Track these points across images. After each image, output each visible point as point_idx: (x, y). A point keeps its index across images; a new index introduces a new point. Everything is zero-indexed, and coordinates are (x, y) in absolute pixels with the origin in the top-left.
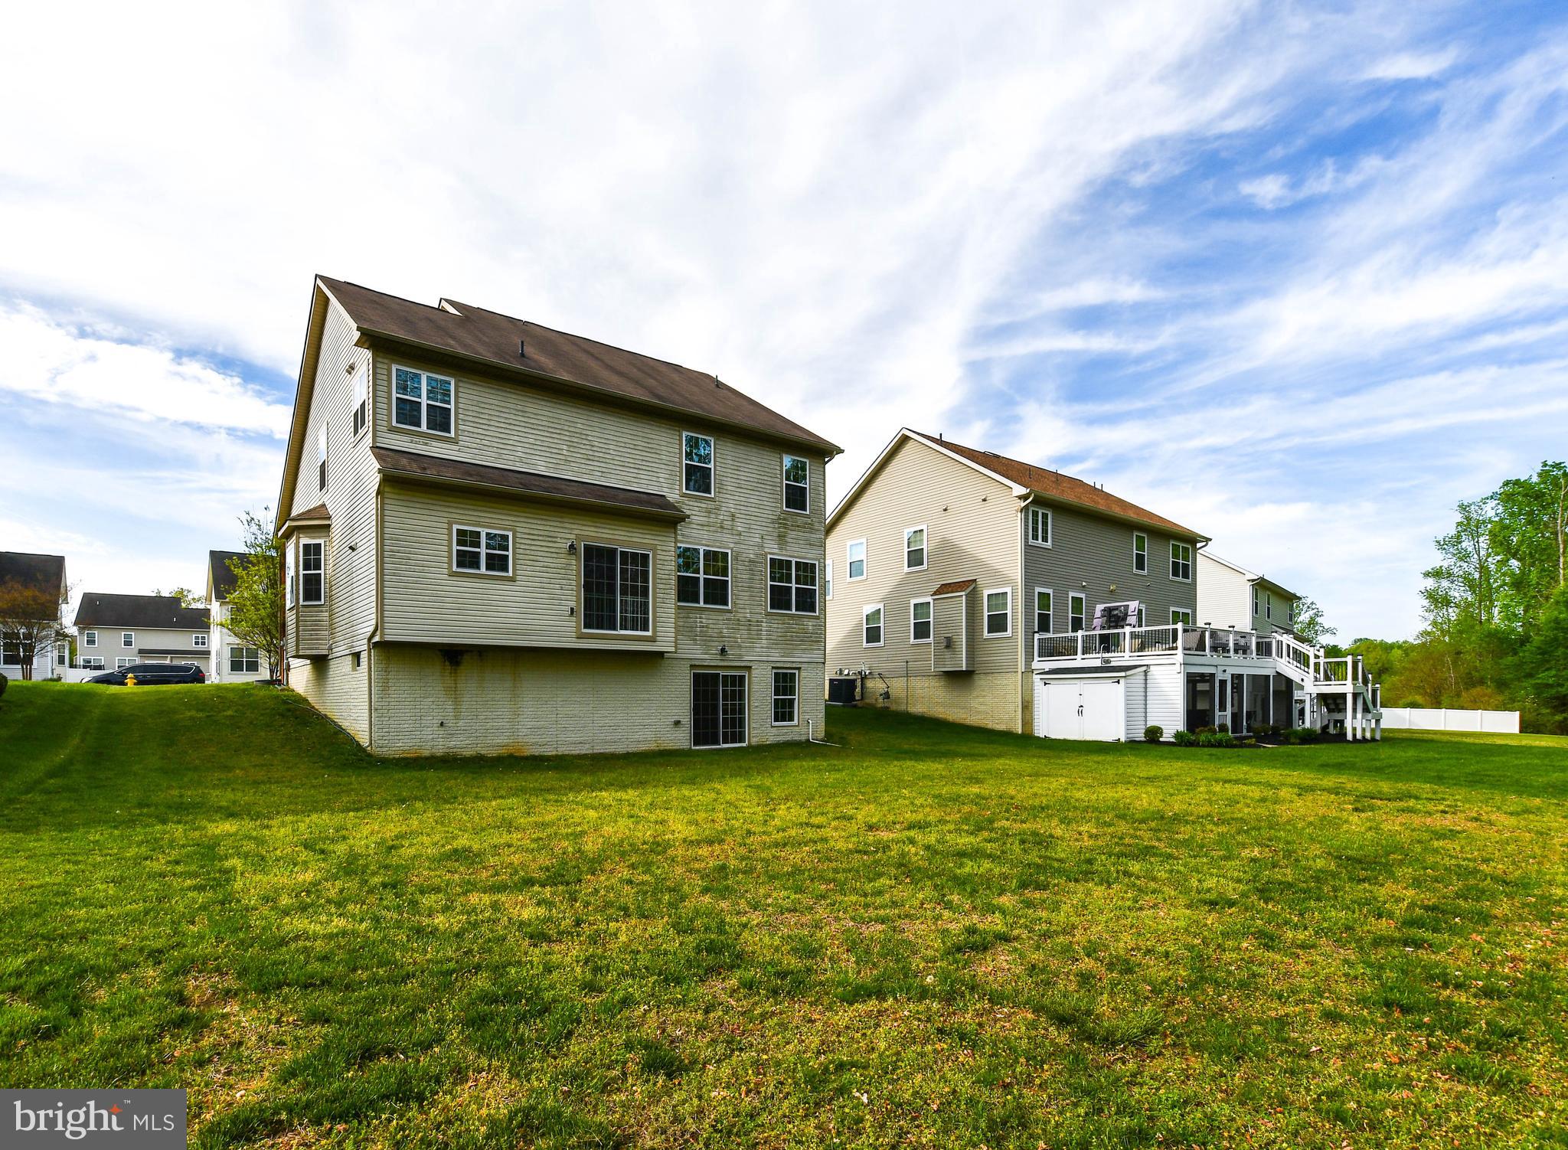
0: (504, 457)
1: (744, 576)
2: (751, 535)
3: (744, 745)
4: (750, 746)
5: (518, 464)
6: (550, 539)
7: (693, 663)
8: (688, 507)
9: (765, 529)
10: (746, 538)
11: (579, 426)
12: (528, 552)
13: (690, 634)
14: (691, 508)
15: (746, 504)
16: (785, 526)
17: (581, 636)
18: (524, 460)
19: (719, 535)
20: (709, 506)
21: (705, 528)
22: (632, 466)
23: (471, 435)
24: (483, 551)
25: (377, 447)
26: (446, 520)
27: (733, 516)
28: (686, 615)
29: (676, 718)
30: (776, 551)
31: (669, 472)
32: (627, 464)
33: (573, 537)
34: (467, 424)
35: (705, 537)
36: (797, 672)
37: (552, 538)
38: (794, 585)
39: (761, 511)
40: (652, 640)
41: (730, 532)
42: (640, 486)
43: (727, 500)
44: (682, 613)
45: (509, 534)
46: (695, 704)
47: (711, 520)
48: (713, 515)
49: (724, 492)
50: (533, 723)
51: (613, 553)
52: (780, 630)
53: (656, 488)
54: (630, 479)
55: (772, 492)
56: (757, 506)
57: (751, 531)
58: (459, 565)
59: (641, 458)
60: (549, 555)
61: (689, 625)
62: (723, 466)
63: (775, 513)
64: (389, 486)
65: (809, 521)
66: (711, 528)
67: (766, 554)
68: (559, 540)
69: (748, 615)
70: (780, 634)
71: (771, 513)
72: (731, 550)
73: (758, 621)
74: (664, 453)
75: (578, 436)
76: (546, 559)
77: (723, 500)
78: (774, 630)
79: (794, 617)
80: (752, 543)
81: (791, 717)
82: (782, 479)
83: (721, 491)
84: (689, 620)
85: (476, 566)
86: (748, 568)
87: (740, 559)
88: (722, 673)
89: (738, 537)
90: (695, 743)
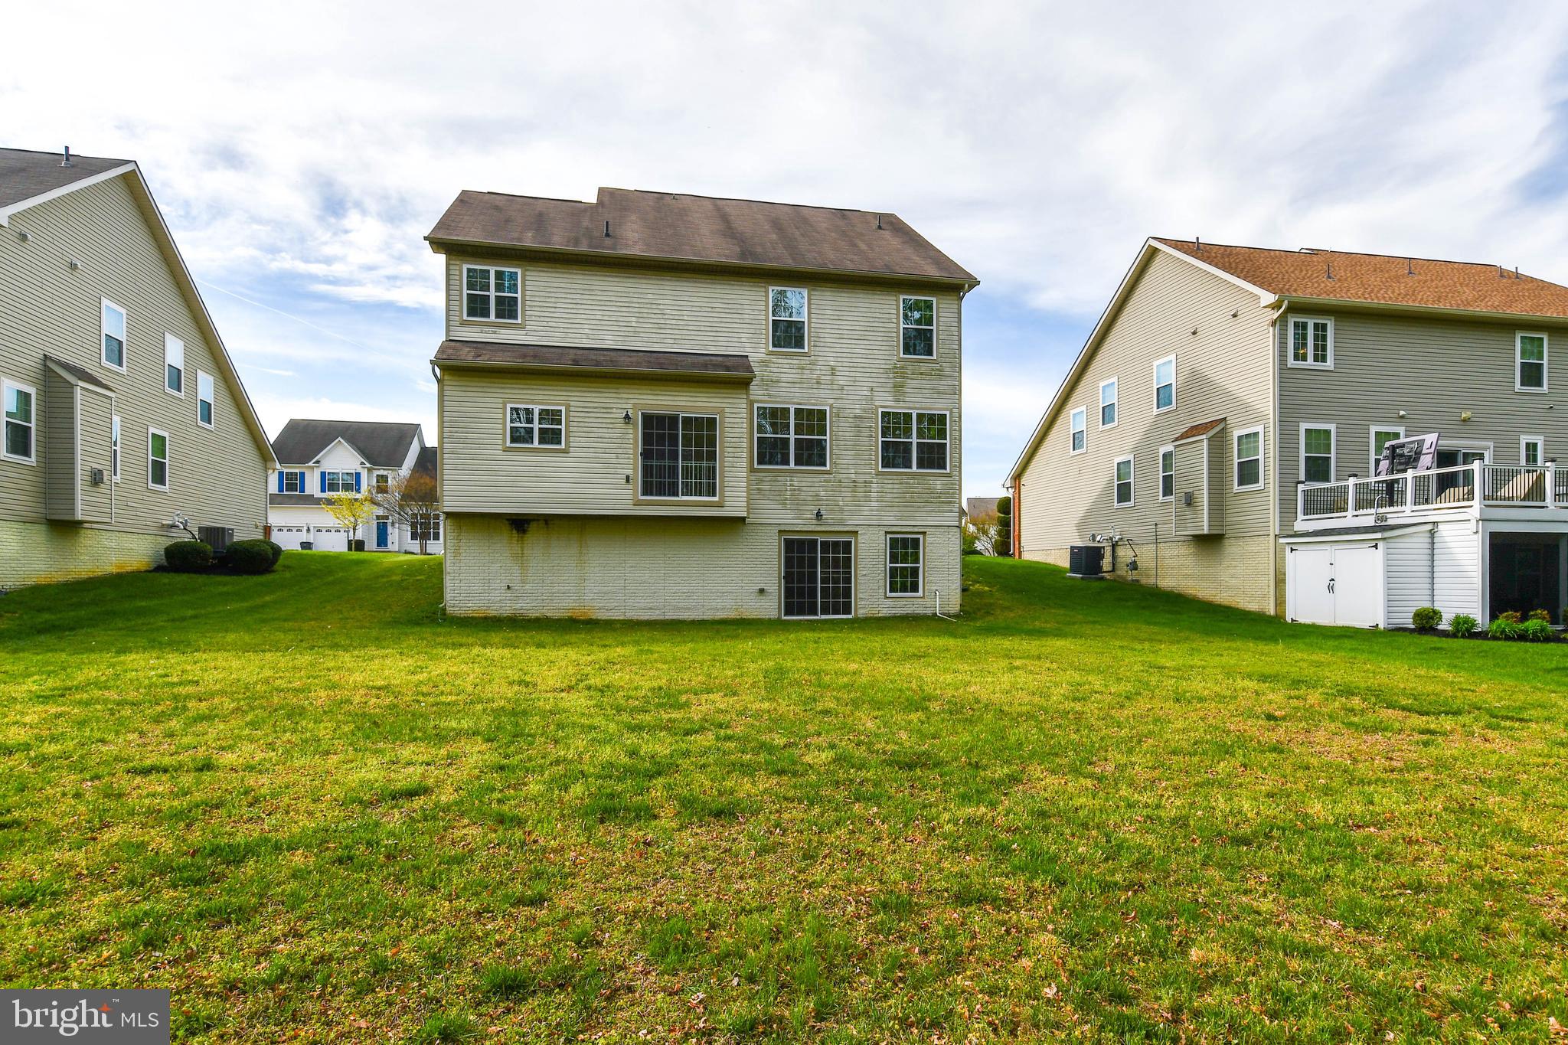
0: (571, 335)
1: (847, 434)
2: (858, 388)
3: (850, 616)
4: (856, 620)
5: (584, 341)
6: (605, 410)
7: (782, 529)
8: (776, 365)
9: (876, 380)
10: (850, 392)
11: (650, 296)
12: (582, 424)
13: (778, 498)
14: (780, 366)
15: (849, 355)
16: (904, 376)
17: (637, 504)
18: (591, 337)
19: (815, 391)
20: (803, 362)
21: (798, 385)
22: (709, 329)
23: (538, 319)
24: (536, 426)
25: (450, 340)
26: (501, 400)
27: (833, 369)
28: (774, 479)
29: (761, 586)
30: (891, 404)
31: (752, 331)
32: (702, 328)
33: (630, 406)
34: (533, 309)
35: (797, 395)
36: (921, 537)
37: (607, 410)
38: (915, 440)
39: (871, 361)
40: (720, 505)
41: (829, 387)
42: (718, 348)
43: (825, 354)
44: (768, 477)
45: (563, 409)
46: (786, 572)
47: (805, 376)
48: (808, 372)
49: (822, 344)
50: (599, 588)
51: (674, 419)
52: (895, 491)
53: (737, 349)
54: (706, 343)
55: (885, 339)
56: (864, 356)
57: (857, 384)
58: (513, 440)
59: (719, 320)
60: (604, 425)
61: (777, 488)
62: (820, 317)
63: (888, 362)
64: (450, 374)
65: (937, 367)
66: (805, 385)
67: (877, 407)
68: (614, 410)
69: (853, 476)
70: (896, 495)
71: (883, 362)
72: (831, 406)
73: (865, 482)
74: (747, 312)
75: (649, 306)
76: (601, 430)
77: (820, 354)
78: (888, 491)
79: (913, 475)
80: (858, 397)
81: (914, 587)
82: (898, 324)
83: (818, 344)
84: (777, 483)
85: (528, 441)
86: (852, 425)
87: (841, 415)
88: (820, 539)
89: (840, 392)
90: (788, 613)
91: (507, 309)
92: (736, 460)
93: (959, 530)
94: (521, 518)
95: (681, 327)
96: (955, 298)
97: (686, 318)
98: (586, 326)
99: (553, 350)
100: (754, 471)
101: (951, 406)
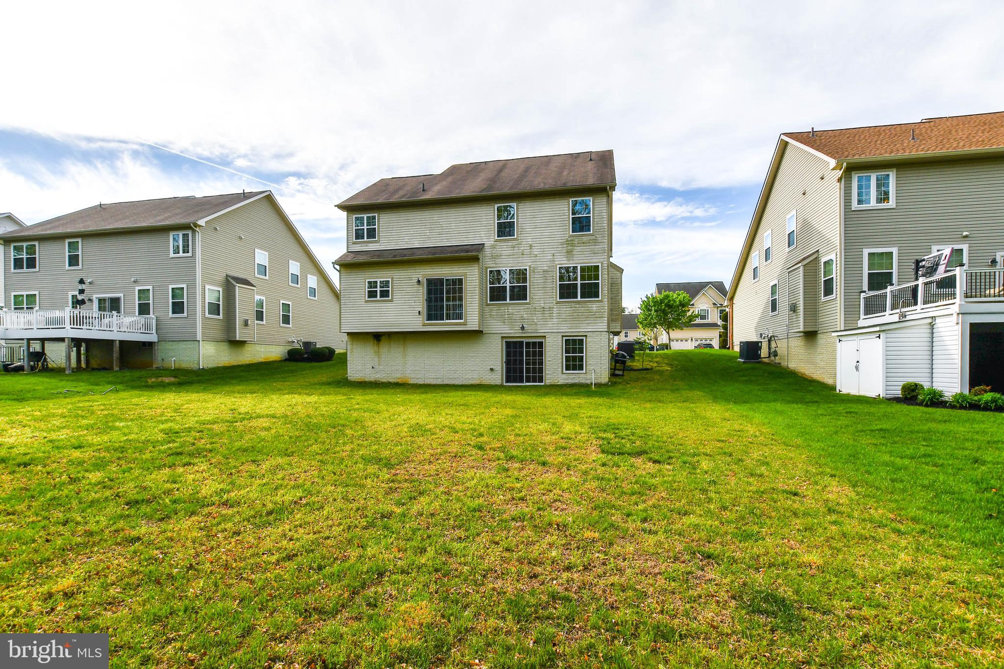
0: (399, 243)
1: (539, 281)
2: (545, 255)
3: (542, 384)
4: (546, 386)
5: (405, 245)
7: (504, 336)
8: (499, 247)
9: (556, 249)
10: (541, 258)
11: (436, 218)
12: (398, 287)
13: (501, 319)
14: (501, 247)
15: (540, 237)
16: (571, 244)
17: (424, 324)
18: (408, 243)
19: (521, 259)
20: (514, 244)
21: (511, 257)
22: (465, 232)
23: (385, 237)
24: (378, 289)
25: (347, 252)
26: (363, 278)
27: (531, 246)
28: (498, 308)
29: (492, 367)
30: (566, 262)
31: (487, 230)
32: (461, 232)
33: (420, 276)
34: (383, 232)
35: (511, 262)
36: (584, 338)
37: (410, 279)
38: (579, 282)
39: (552, 239)
40: (465, 324)
41: (529, 256)
42: (469, 241)
43: (526, 237)
44: (495, 308)
45: (390, 280)
46: (507, 359)
47: (515, 251)
48: (517, 249)
49: (524, 233)
50: (413, 368)
51: (441, 280)
52: (567, 312)
53: (479, 241)
54: (463, 239)
55: (561, 225)
56: (549, 236)
57: (545, 252)
58: (369, 297)
60: (408, 286)
61: (500, 314)
62: (524, 217)
63: (563, 238)
64: (344, 268)
65: (593, 237)
66: (514, 256)
67: (556, 265)
68: (413, 279)
69: (542, 305)
70: (568, 314)
71: (560, 238)
72: (530, 267)
73: (550, 308)
74: (484, 220)
75: (434, 224)
76: (407, 289)
77: (524, 238)
78: (564, 312)
79: (579, 302)
80: (545, 260)
81: (581, 368)
82: (569, 215)
83: (522, 233)
84: (500, 311)
85: (376, 296)
86: (542, 276)
87: (536, 271)
88: (525, 340)
89: (534, 258)
90: (507, 381)
91: (372, 234)
92: (472, 300)
93: (607, 333)
94: (378, 333)
96: (605, 195)
97: (453, 227)
98: (406, 238)
99: (387, 251)
100: (488, 305)
101: (602, 260)
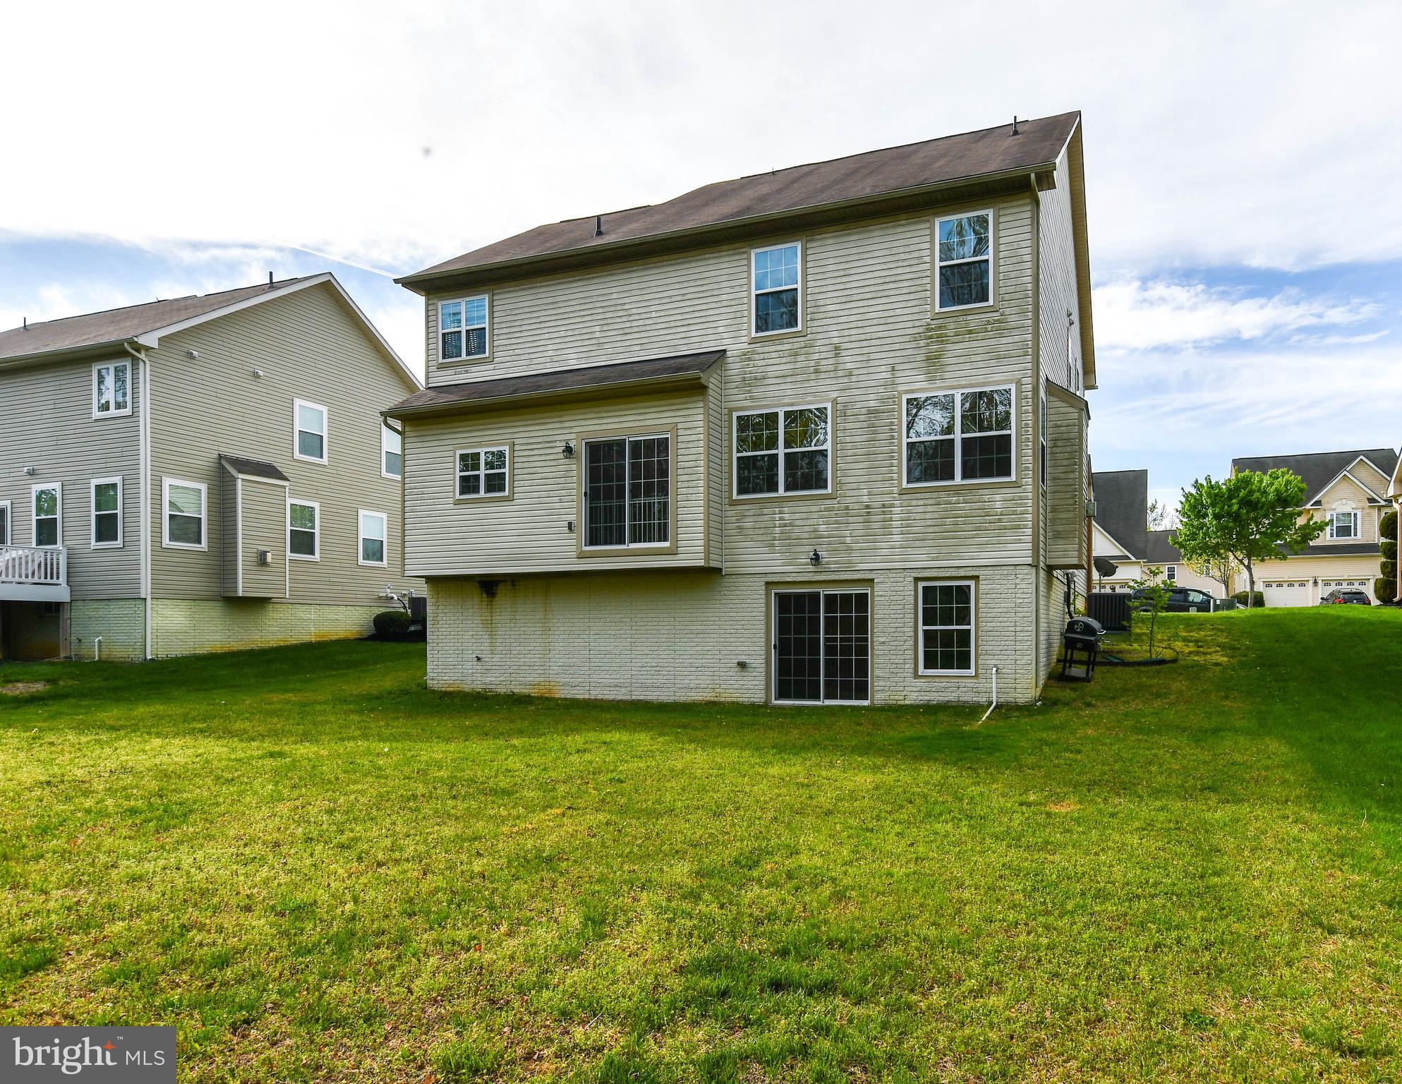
0: (535, 361)
1: (857, 439)
2: (871, 370)
3: (866, 703)
5: (548, 365)
6: (548, 445)
7: (771, 580)
8: (762, 356)
9: (898, 353)
10: (862, 378)
11: (615, 296)
12: (525, 465)
13: (764, 538)
14: (766, 356)
15: (860, 324)
16: (943, 339)
17: (581, 556)
18: (555, 359)
19: (812, 383)
20: (796, 345)
21: (789, 379)
23: (505, 348)
24: (482, 473)
25: (430, 388)
26: (451, 447)
27: (837, 349)
28: (758, 512)
29: (743, 658)
31: (732, 316)
32: (673, 324)
33: (573, 436)
34: (501, 337)
35: (789, 392)
36: (972, 583)
37: (551, 444)
38: (958, 437)
39: (890, 327)
40: (676, 553)
41: (832, 374)
42: (690, 346)
43: (826, 328)
44: (751, 510)
45: (506, 449)
46: (780, 639)
47: (799, 365)
48: (802, 358)
49: (821, 316)
50: (564, 660)
51: (620, 446)
52: (928, 516)
53: (713, 343)
54: (676, 342)
55: (913, 289)
56: (882, 321)
57: (872, 364)
58: (462, 492)
59: (692, 309)
60: (548, 463)
61: (763, 525)
62: (820, 277)
63: (918, 324)
64: (410, 425)
65: (996, 316)
66: (799, 378)
67: (900, 394)
68: (557, 444)
69: (865, 499)
70: (929, 522)
71: (910, 324)
72: (835, 402)
73: (884, 506)
74: (724, 291)
75: (613, 309)
77: (820, 329)
78: (919, 517)
79: (957, 490)
80: (873, 383)
81: (963, 661)
82: (933, 262)
83: (816, 316)
84: (762, 518)
85: (476, 490)
86: (865, 424)
87: (849, 412)
88: (824, 591)
89: (846, 380)
90: (782, 694)
91: (477, 343)
92: (691, 491)
93: (1034, 570)
94: (490, 579)
95: (648, 328)
96: (1028, 201)
97: (654, 315)
98: (550, 347)
99: (507, 382)
100: (733, 503)
101: (1018, 375)
